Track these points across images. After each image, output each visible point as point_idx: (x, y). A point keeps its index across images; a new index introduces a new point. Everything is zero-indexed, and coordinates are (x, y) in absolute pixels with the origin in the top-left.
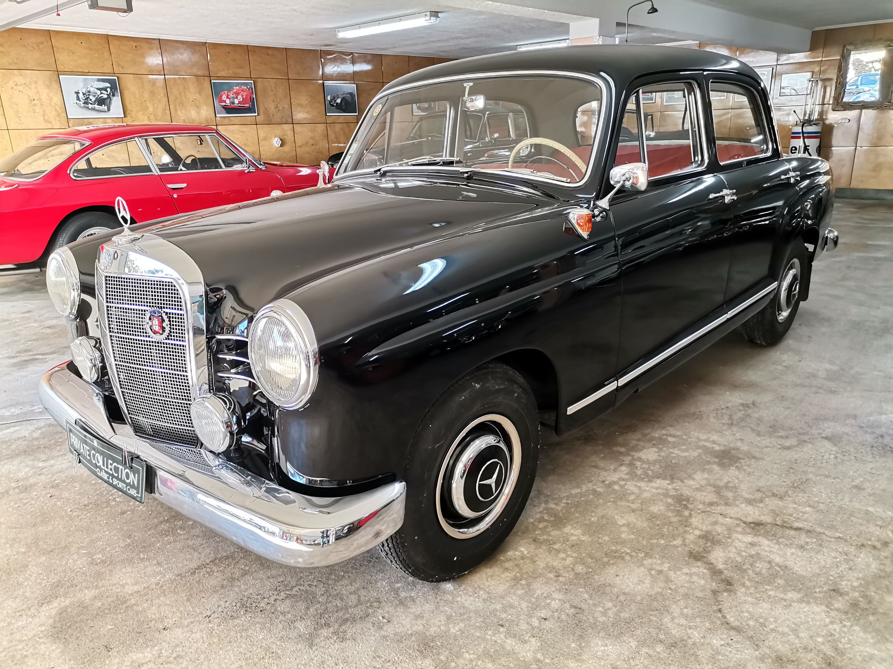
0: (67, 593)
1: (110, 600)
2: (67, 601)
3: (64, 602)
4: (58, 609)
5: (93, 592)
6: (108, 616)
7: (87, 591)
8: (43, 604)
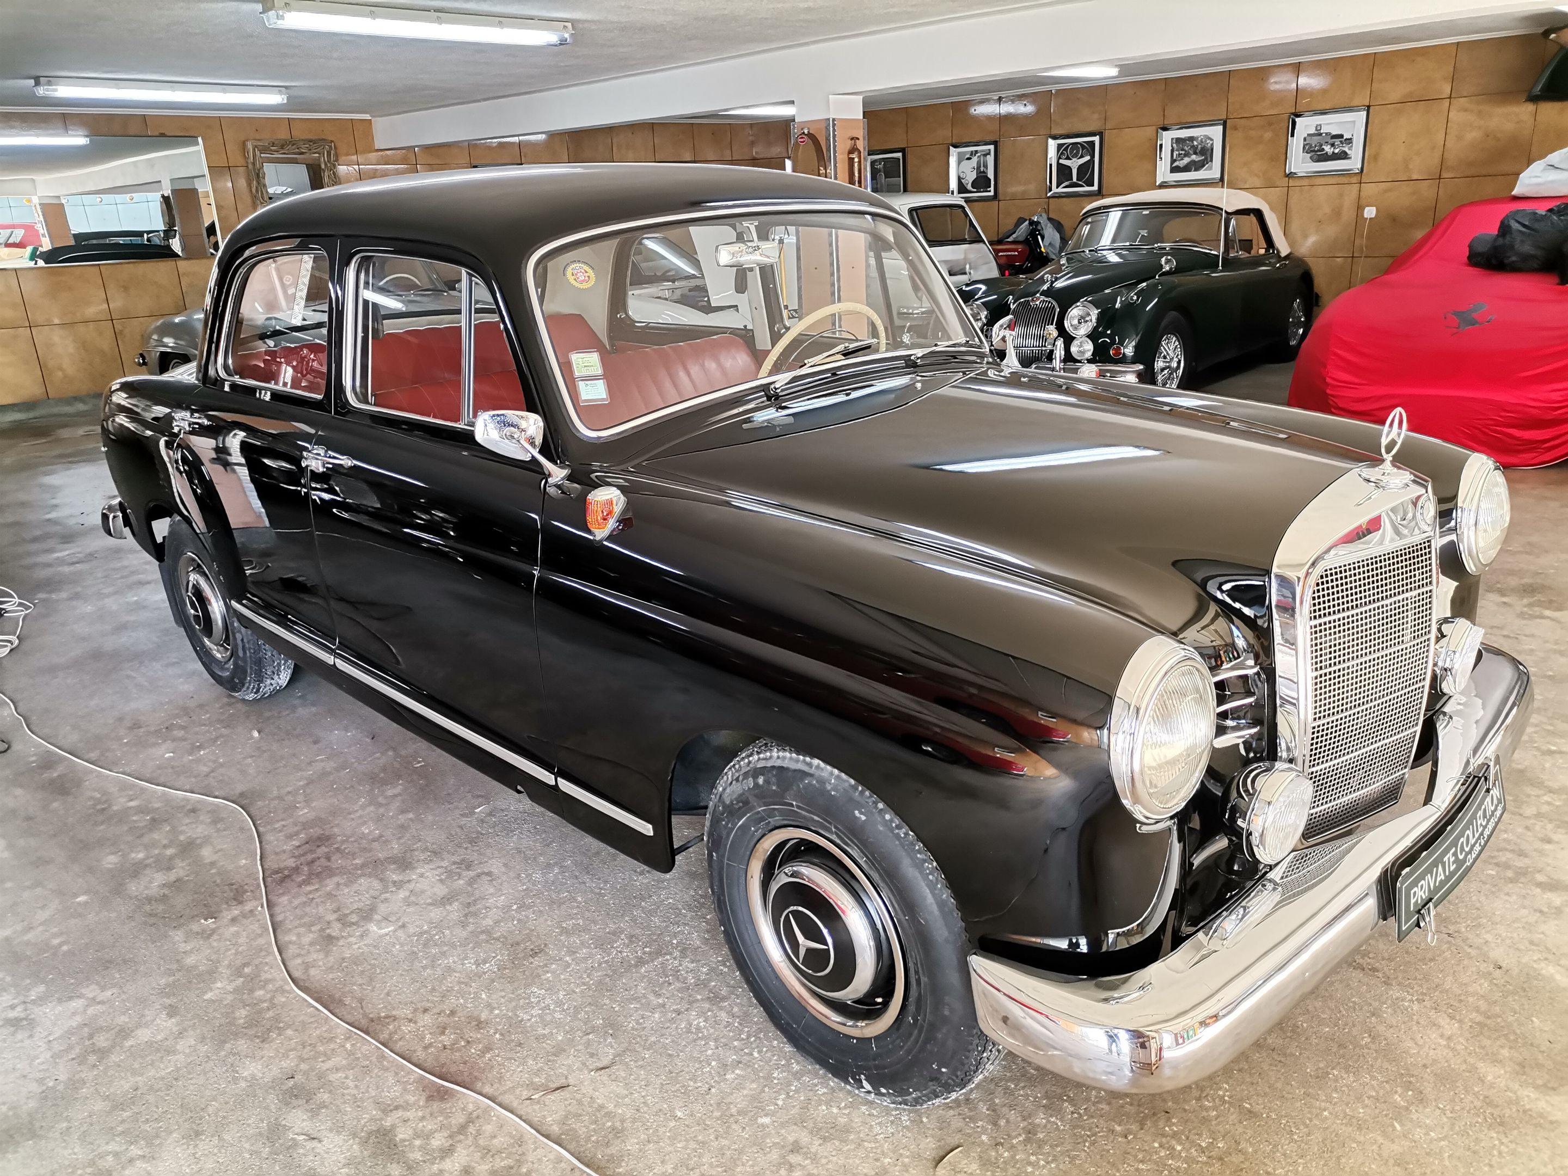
0: (1510, 1102)
1: (1487, 1042)
2: (1526, 1093)
3: (1528, 1096)
4: (1547, 1098)
5: (1483, 1068)
6: (1518, 1032)
7: (1489, 1078)
8: (1552, 1122)
